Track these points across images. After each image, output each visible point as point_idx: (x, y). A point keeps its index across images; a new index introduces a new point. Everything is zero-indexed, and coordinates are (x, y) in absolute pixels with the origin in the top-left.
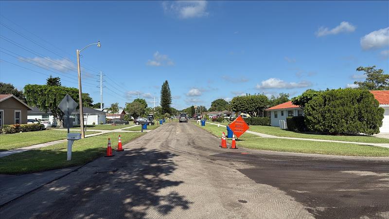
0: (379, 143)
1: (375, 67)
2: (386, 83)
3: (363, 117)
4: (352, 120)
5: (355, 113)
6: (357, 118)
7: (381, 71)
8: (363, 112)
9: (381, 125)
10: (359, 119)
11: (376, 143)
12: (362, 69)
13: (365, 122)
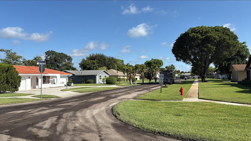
0: (19, 96)
1: (11, 50)
2: (18, 61)
3: (9, 81)
4: (2, 84)
5: (4, 79)
6: (5, 82)
7: (15, 53)
8: (9, 78)
9: (19, 86)
10: (6, 83)
11: (18, 96)
12: (3, 51)
13: (10, 85)
